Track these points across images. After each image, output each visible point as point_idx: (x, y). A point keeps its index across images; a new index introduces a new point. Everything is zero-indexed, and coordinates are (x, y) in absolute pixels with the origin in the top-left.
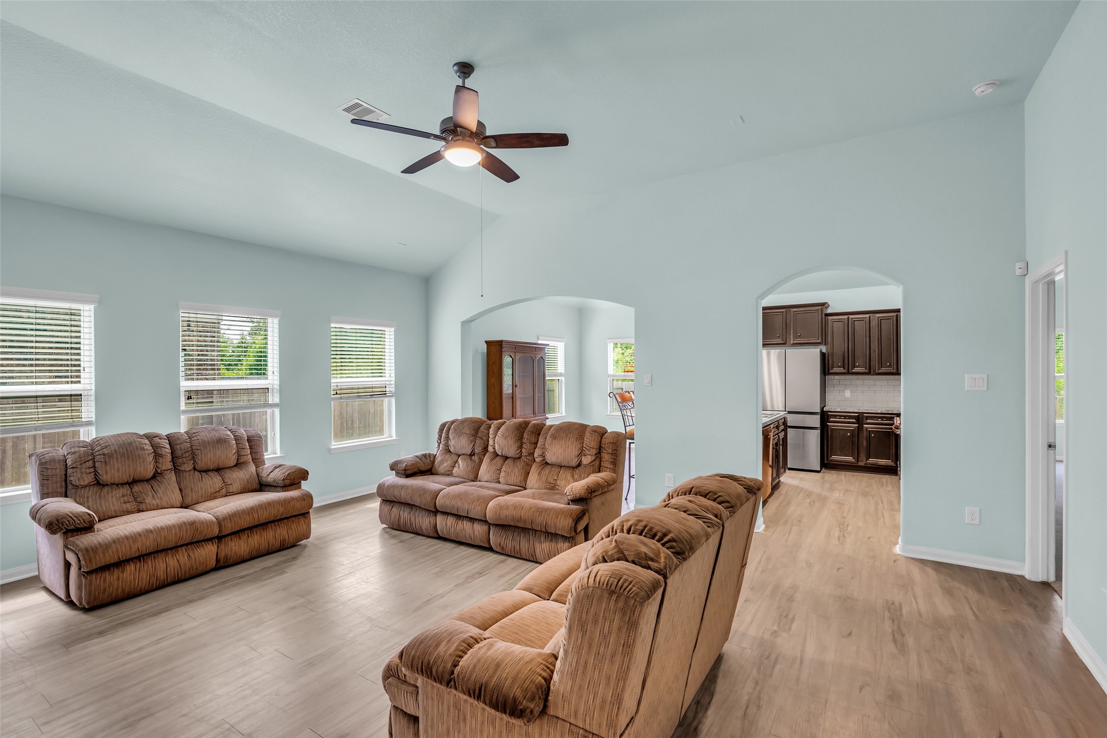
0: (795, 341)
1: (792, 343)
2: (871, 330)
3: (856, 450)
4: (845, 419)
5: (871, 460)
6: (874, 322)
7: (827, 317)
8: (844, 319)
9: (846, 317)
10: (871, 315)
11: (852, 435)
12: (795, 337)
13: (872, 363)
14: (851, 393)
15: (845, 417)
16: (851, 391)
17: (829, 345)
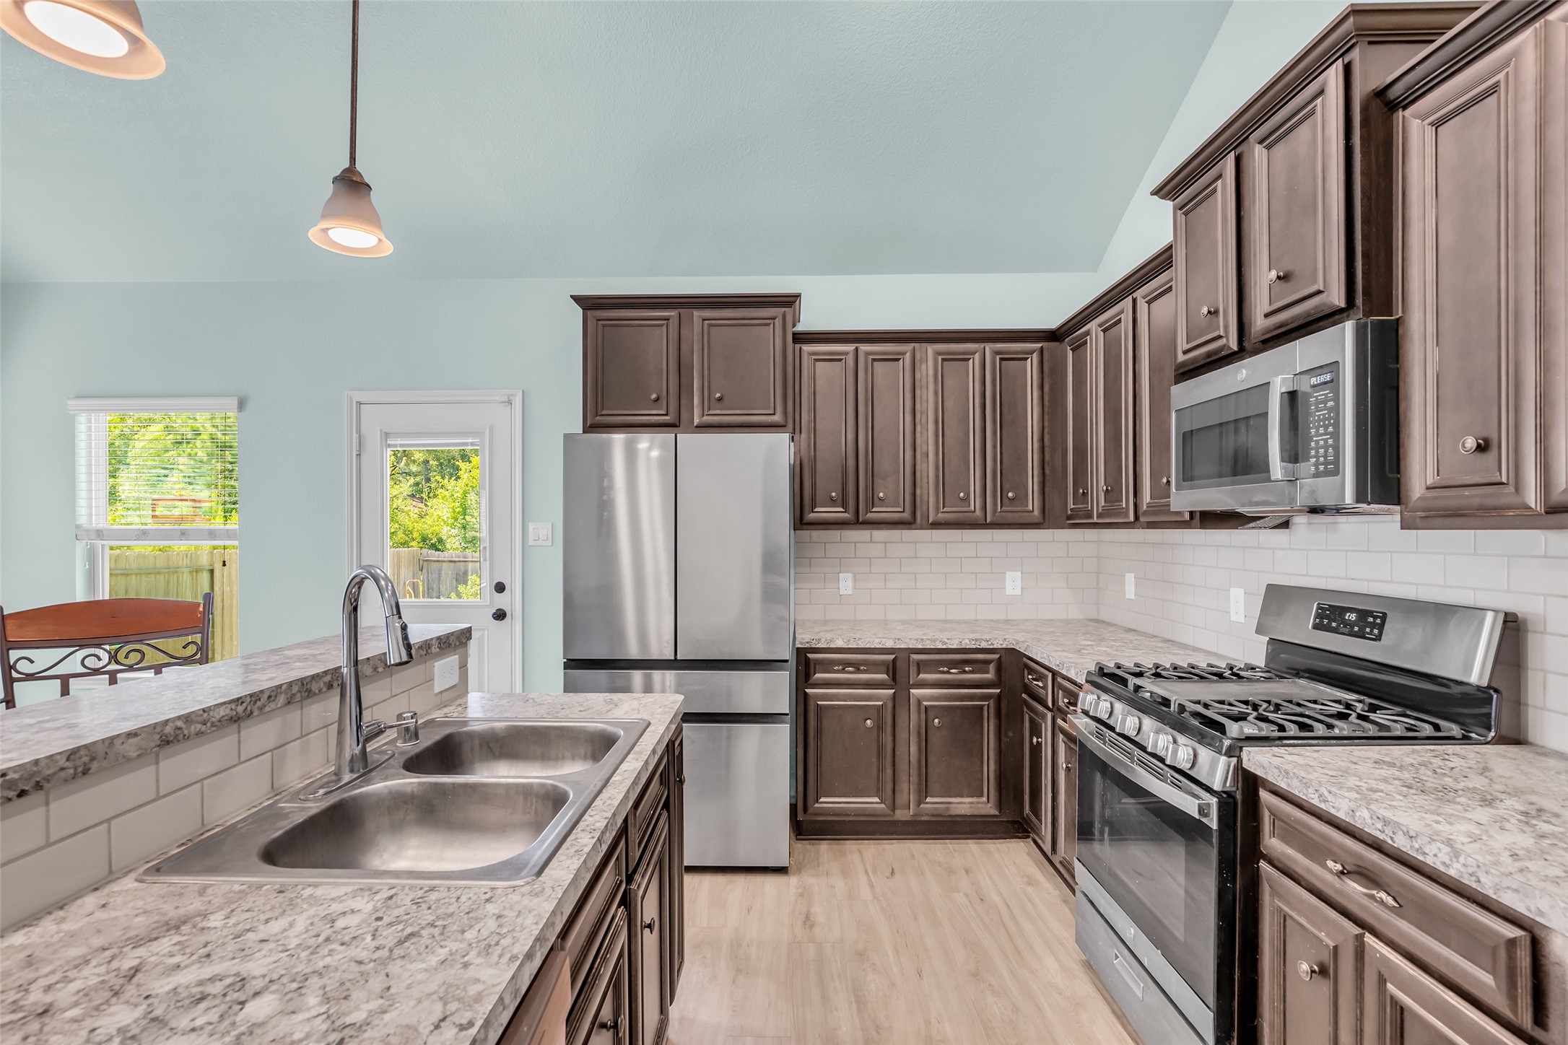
0: (705, 418)
1: (696, 421)
2: (918, 392)
3: (889, 771)
4: (858, 671)
5: (934, 803)
6: (924, 366)
7: (798, 346)
8: (846, 353)
9: (849, 348)
10: (917, 345)
11: (880, 727)
12: (708, 403)
13: (918, 492)
14: (855, 580)
15: (857, 666)
16: (855, 574)
17: (804, 435)
